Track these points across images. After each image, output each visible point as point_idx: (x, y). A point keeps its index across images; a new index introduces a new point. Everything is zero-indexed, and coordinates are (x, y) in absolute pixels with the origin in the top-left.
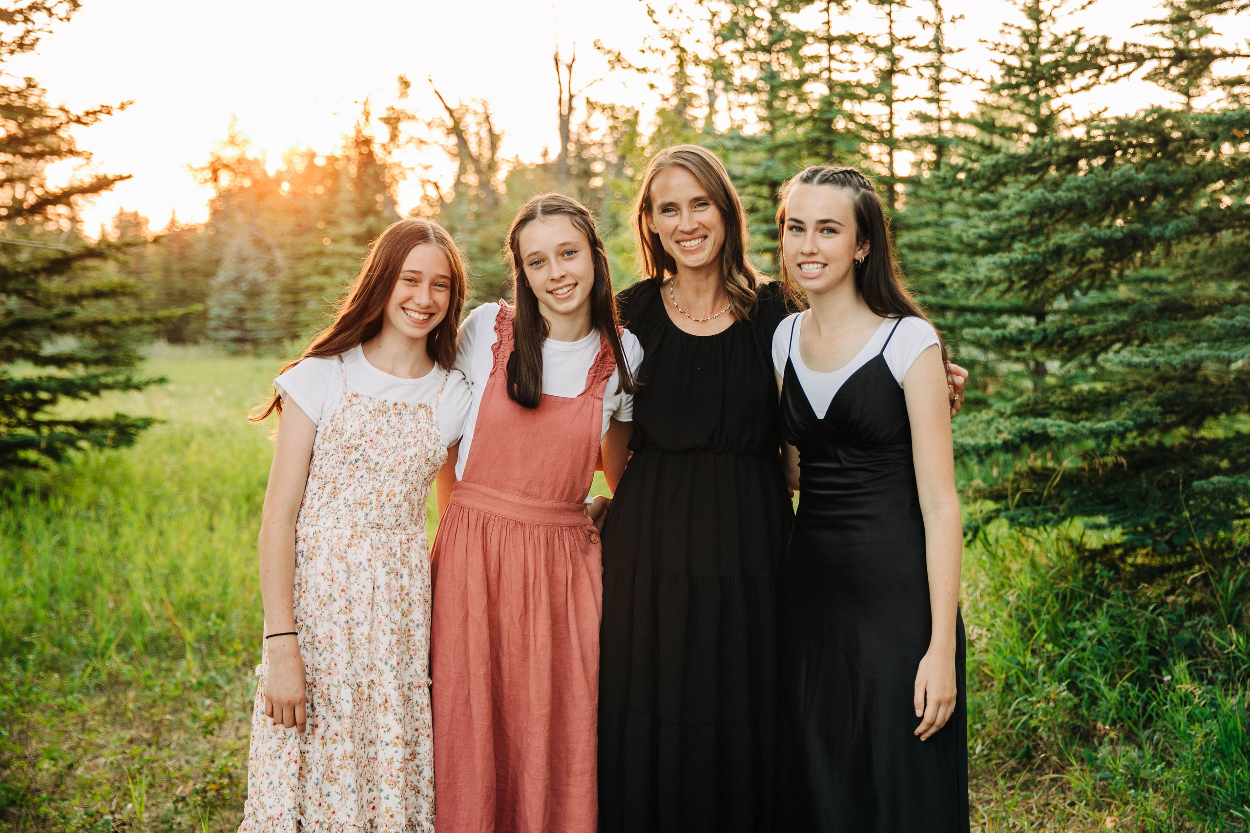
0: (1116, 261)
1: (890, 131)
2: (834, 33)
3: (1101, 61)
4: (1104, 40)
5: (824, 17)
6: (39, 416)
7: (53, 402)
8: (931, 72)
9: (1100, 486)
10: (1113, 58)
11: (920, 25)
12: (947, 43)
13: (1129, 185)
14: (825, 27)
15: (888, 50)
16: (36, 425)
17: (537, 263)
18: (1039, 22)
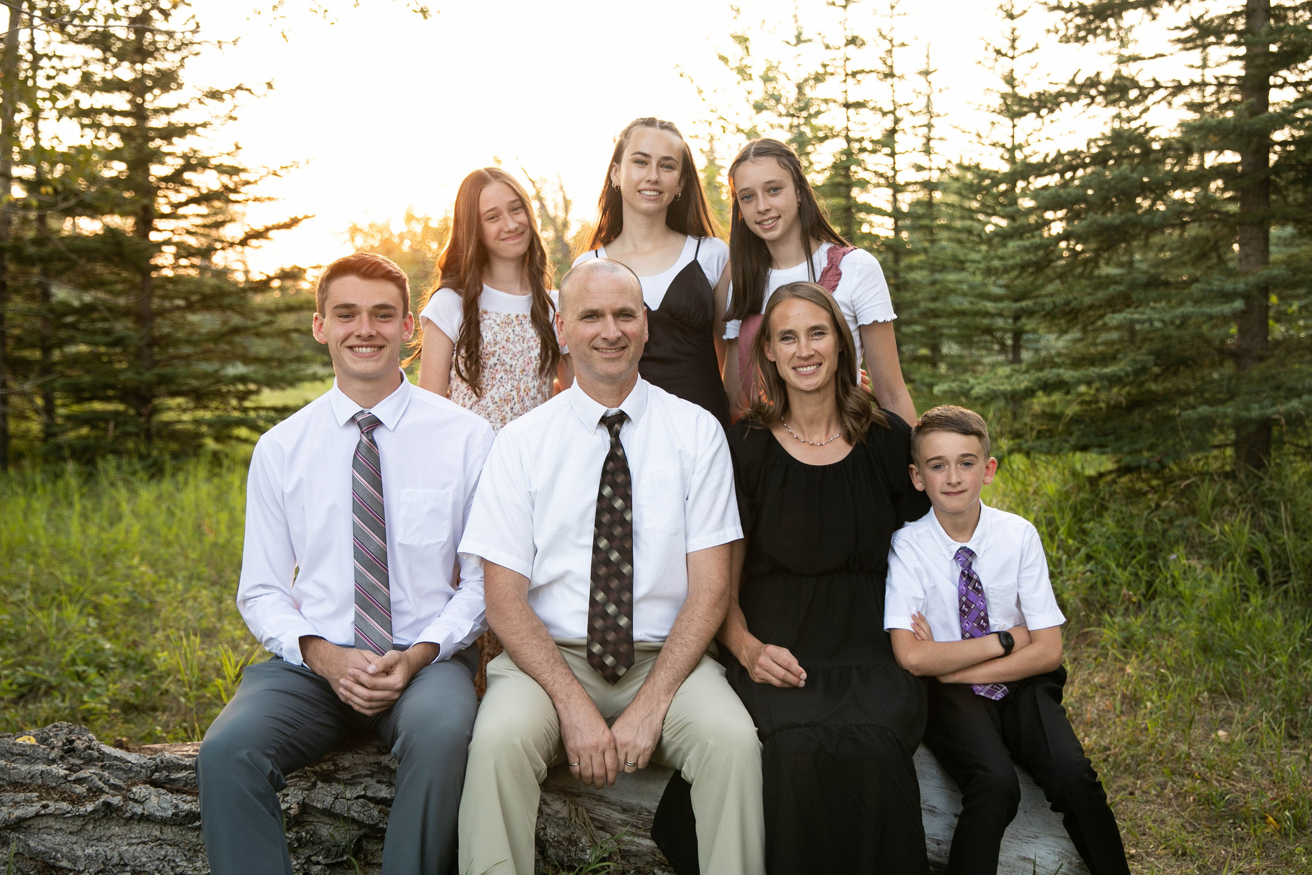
0: (1104, 251)
1: (894, 177)
2: (851, 100)
3: (1093, 92)
4: (1098, 74)
5: (843, 87)
6: (247, 404)
7: (257, 392)
8: (925, 130)
9: (1100, 423)
10: (1102, 88)
11: (914, 95)
12: (935, 109)
13: (1124, 183)
14: (844, 95)
15: (893, 112)
16: (245, 410)
17: (748, 197)
18: (1013, 87)
